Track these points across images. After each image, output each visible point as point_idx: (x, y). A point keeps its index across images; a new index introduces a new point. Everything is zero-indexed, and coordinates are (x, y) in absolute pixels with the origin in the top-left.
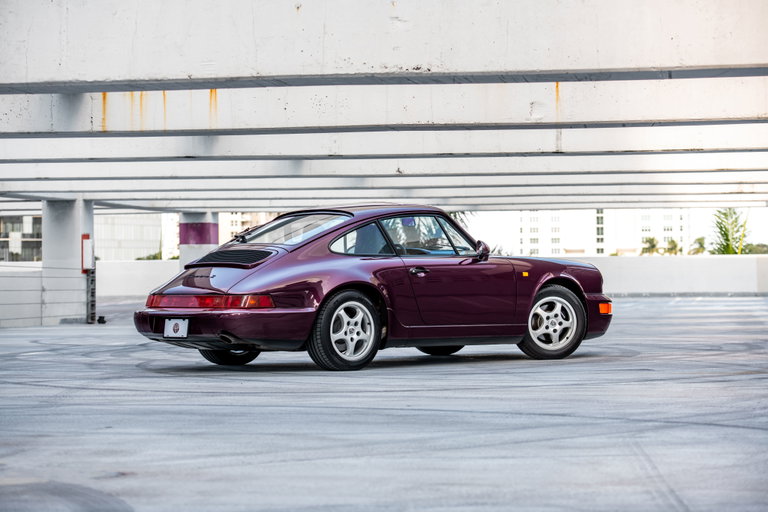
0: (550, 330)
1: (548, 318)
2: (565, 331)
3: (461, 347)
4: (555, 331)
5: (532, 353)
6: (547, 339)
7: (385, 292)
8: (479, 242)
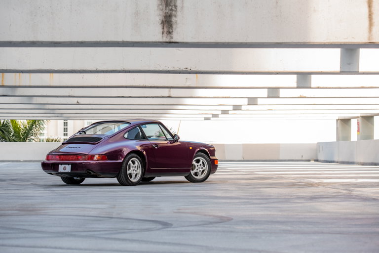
0: (198, 171)
1: (198, 166)
2: (203, 171)
4: (200, 171)
5: (191, 180)
7: (144, 153)
8: (175, 135)
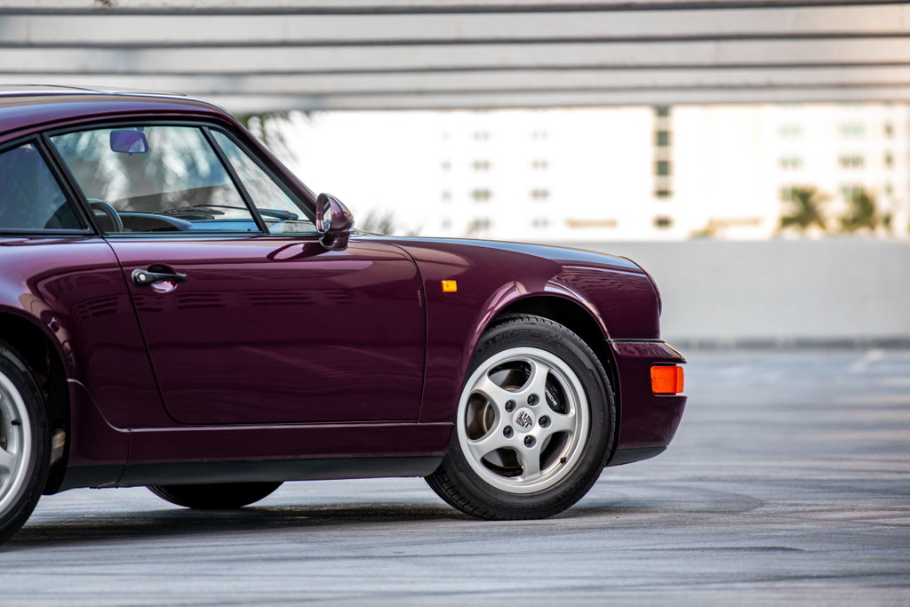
0: (517, 440)
1: (510, 406)
2: (557, 440)
3: (274, 486)
4: (529, 441)
6: (509, 462)
7: (61, 335)
8: (324, 199)
